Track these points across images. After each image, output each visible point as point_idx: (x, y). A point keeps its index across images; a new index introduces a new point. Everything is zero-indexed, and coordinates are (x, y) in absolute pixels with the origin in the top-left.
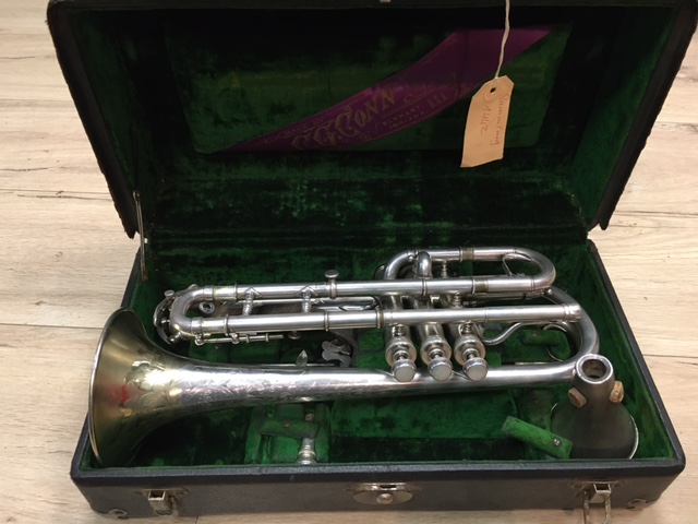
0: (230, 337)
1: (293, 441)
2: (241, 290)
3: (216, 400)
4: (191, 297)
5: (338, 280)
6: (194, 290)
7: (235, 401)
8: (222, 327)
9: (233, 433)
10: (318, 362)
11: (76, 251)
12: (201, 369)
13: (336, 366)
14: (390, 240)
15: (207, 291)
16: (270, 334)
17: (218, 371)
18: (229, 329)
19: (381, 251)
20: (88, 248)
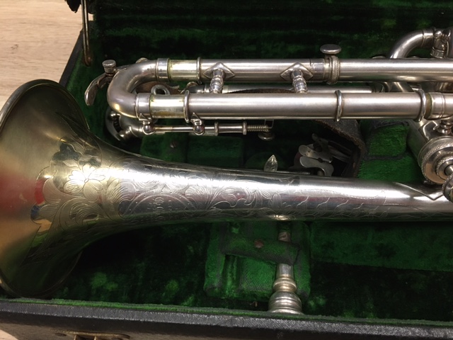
0: (191, 124)
1: (267, 267)
2: (207, 66)
3: (171, 211)
4: (140, 72)
5: (341, 57)
6: (143, 63)
7: (196, 215)
8: (181, 109)
9: (191, 248)
10: (291, 169)
11: (32, 44)
12: (150, 169)
13: (313, 174)
14: (389, 23)
15: (161, 66)
16: (249, 123)
17: (173, 173)
18: (190, 112)
19: (375, 38)
20: (43, 42)
